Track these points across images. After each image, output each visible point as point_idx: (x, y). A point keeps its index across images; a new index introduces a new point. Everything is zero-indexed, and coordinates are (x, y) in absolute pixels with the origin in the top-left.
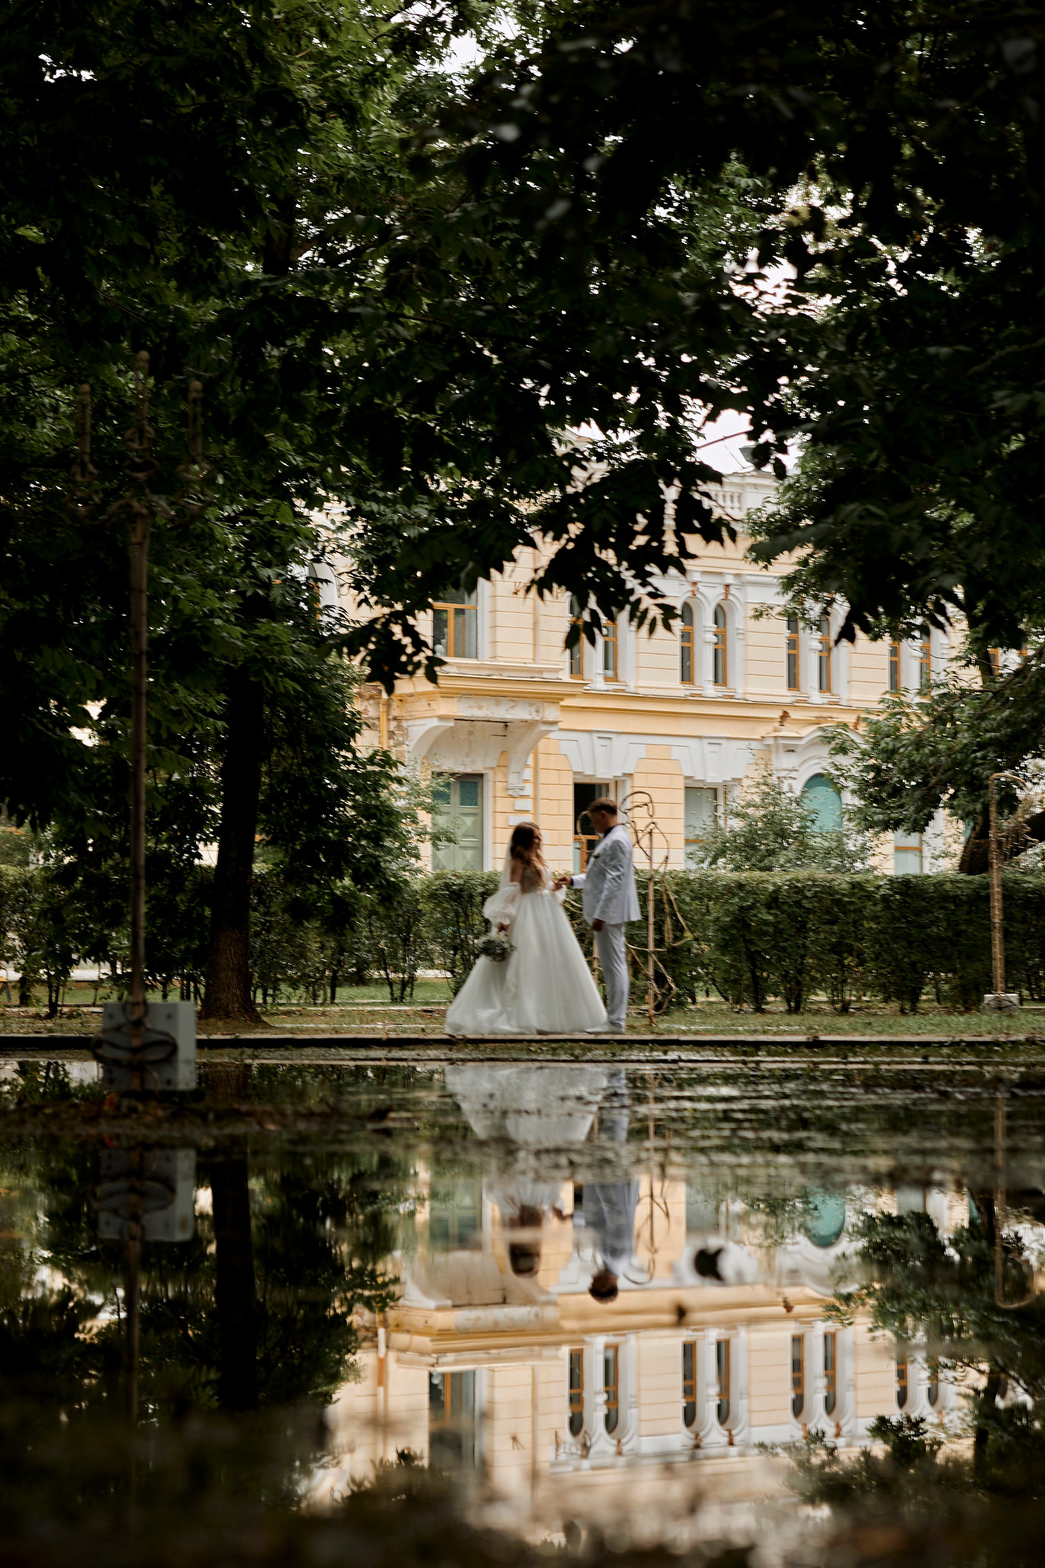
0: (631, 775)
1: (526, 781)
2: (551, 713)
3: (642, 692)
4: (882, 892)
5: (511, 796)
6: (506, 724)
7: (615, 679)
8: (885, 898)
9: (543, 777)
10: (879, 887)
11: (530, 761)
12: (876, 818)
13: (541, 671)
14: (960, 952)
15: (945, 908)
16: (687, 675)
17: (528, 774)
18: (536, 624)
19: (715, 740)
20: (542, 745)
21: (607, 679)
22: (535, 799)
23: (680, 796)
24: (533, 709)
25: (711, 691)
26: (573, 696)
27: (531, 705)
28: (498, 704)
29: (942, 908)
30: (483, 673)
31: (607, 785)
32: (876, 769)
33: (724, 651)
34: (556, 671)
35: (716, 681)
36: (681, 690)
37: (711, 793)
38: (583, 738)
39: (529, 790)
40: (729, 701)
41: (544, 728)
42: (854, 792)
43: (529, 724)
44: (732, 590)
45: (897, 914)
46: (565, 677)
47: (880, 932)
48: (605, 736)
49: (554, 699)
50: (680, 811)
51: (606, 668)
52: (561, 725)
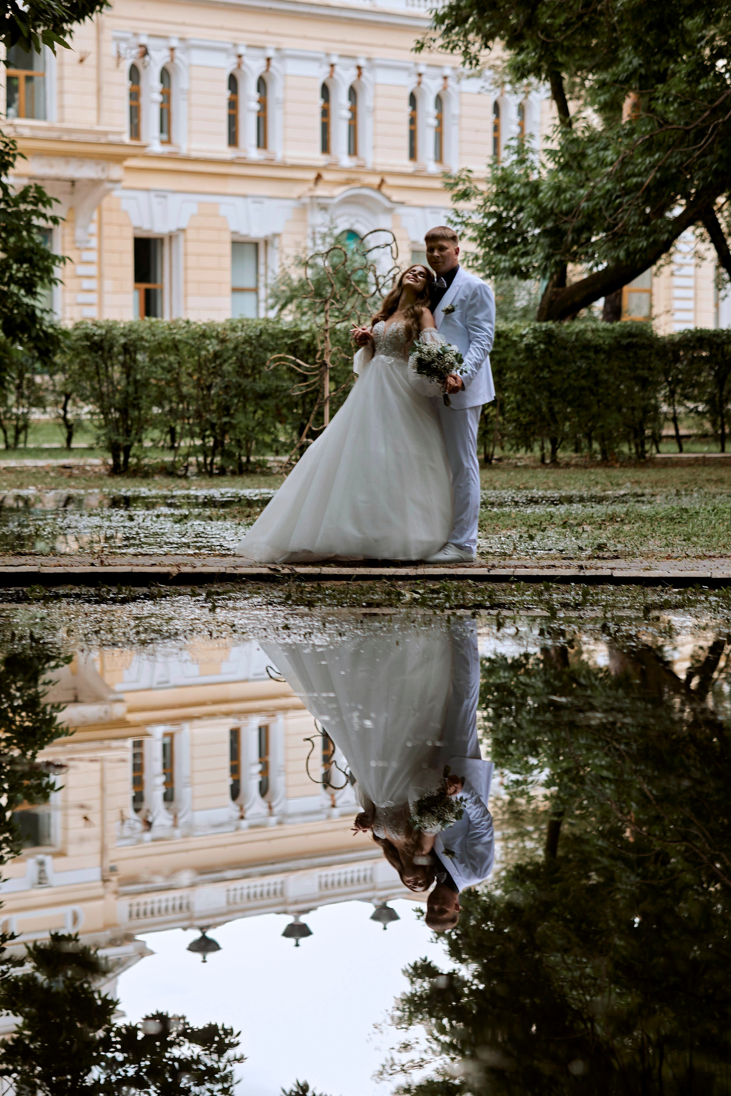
0: (183, 230)
1: (91, 235)
2: (116, 172)
3: (194, 154)
4: (525, 341)
5: (78, 249)
6: (73, 182)
7: (168, 142)
8: (529, 348)
9: (107, 230)
10: (522, 336)
11: (95, 216)
12: (502, 265)
13: (106, 133)
14: (599, 402)
15: (587, 358)
16: (233, 140)
17: (93, 228)
18: (99, 91)
19: (258, 199)
20: (106, 202)
21: (163, 142)
22: (100, 251)
23: (227, 249)
24: (99, 168)
25: (254, 154)
26: (134, 156)
27: (97, 164)
28: (67, 163)
29: (582, 357)
30: (54, 135)
31: (162, 240)
32: (497, 215)
33: (265, 119)
34: (120, 133)
35: (258, 146)
36: (228, 153)
37: (251, 249)
38: (142, 196)
39: (94, 242)
40: (270, 163)
41: (108, 186)
42: (473, 239)
43: (95, 183)
44: (273, 63)
45: (540, 364)
46: (126, 138)
47: (523, 381)
48: (162, 194)
49: (118, 159)
50: (227, 261)
51: (162, 131)
52: (124, 184)
